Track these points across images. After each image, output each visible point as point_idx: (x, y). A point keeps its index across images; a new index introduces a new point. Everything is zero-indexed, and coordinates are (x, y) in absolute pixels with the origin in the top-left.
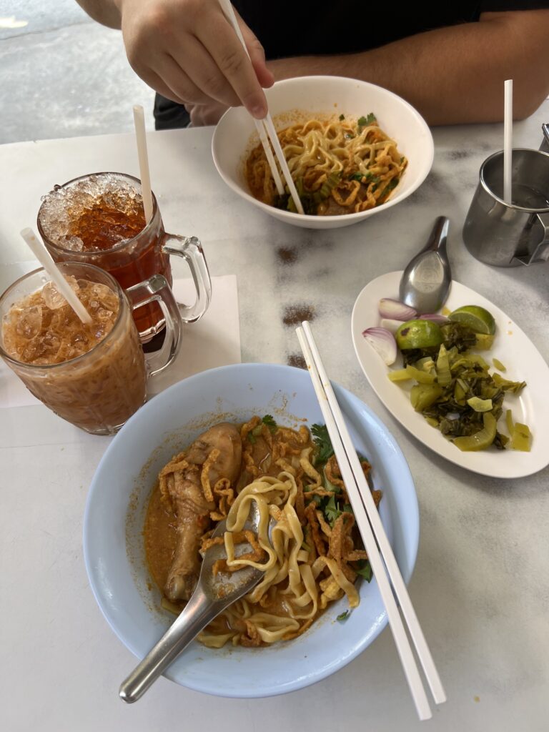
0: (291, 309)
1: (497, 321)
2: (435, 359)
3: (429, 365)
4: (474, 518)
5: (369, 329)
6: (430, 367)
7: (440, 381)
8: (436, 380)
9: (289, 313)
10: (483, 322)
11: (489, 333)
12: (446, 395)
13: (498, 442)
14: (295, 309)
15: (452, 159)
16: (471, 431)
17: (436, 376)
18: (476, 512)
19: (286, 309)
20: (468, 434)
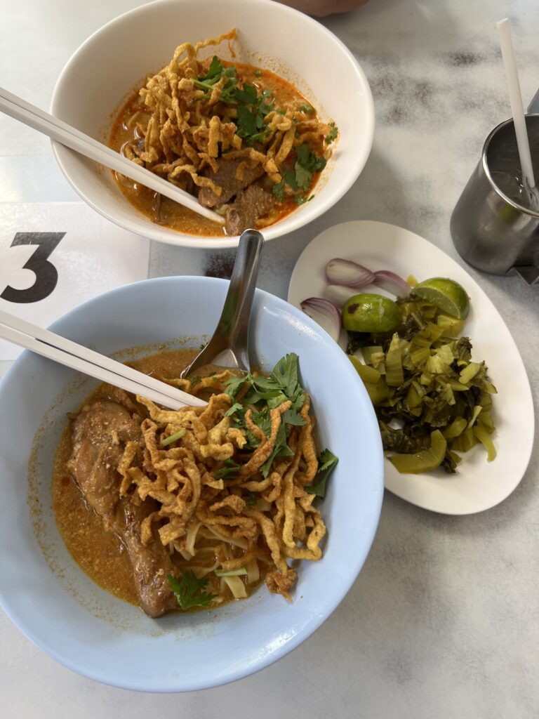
0: (218, 257)
1: (472, 302)
2: (386, 350)
3: (378, 358)
4: (402, 556)
5: (309, 299)
6: (379, 360)
7: (389, 380)
8: (383, 377)
9: (214, 263)
10: (454, 303)
11: (459, 317)
12: (393, 398)
13: (447, 465)
14: (222, 258)
15: (454, 64)
16: (415, 448)
17: (384, 373)
18: (406, 549)
19: (211, 257)
20: (411, 451)
